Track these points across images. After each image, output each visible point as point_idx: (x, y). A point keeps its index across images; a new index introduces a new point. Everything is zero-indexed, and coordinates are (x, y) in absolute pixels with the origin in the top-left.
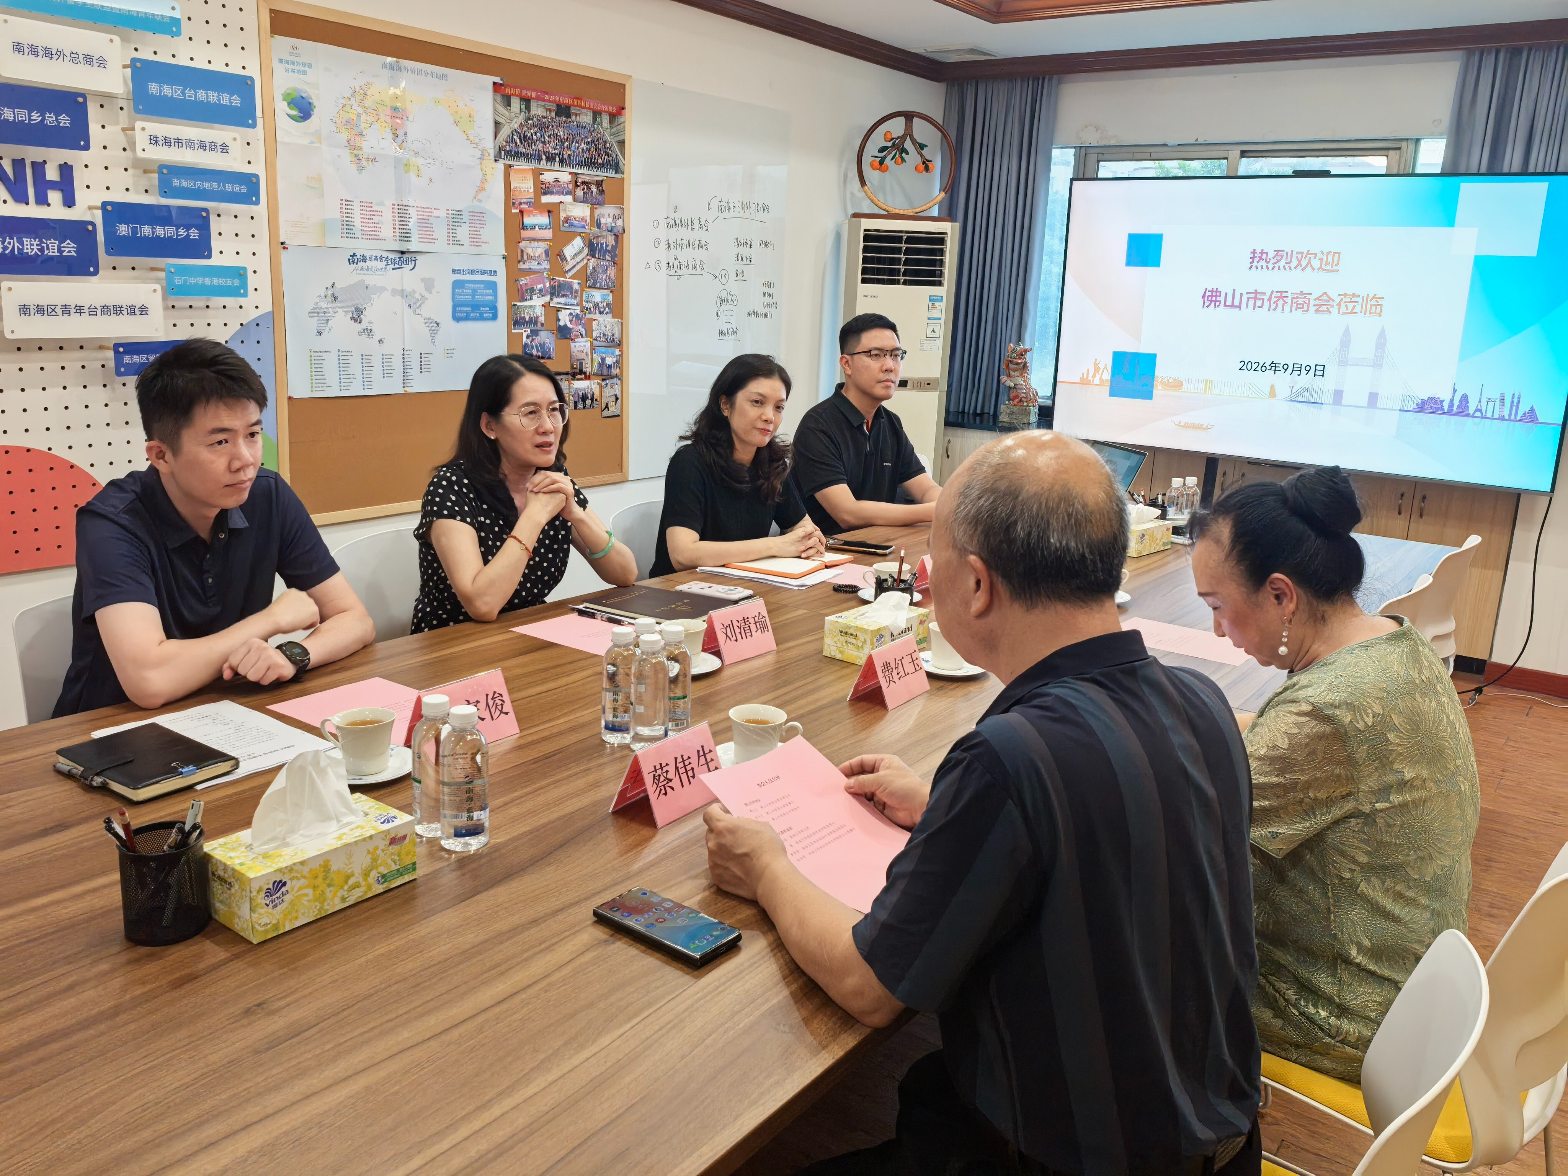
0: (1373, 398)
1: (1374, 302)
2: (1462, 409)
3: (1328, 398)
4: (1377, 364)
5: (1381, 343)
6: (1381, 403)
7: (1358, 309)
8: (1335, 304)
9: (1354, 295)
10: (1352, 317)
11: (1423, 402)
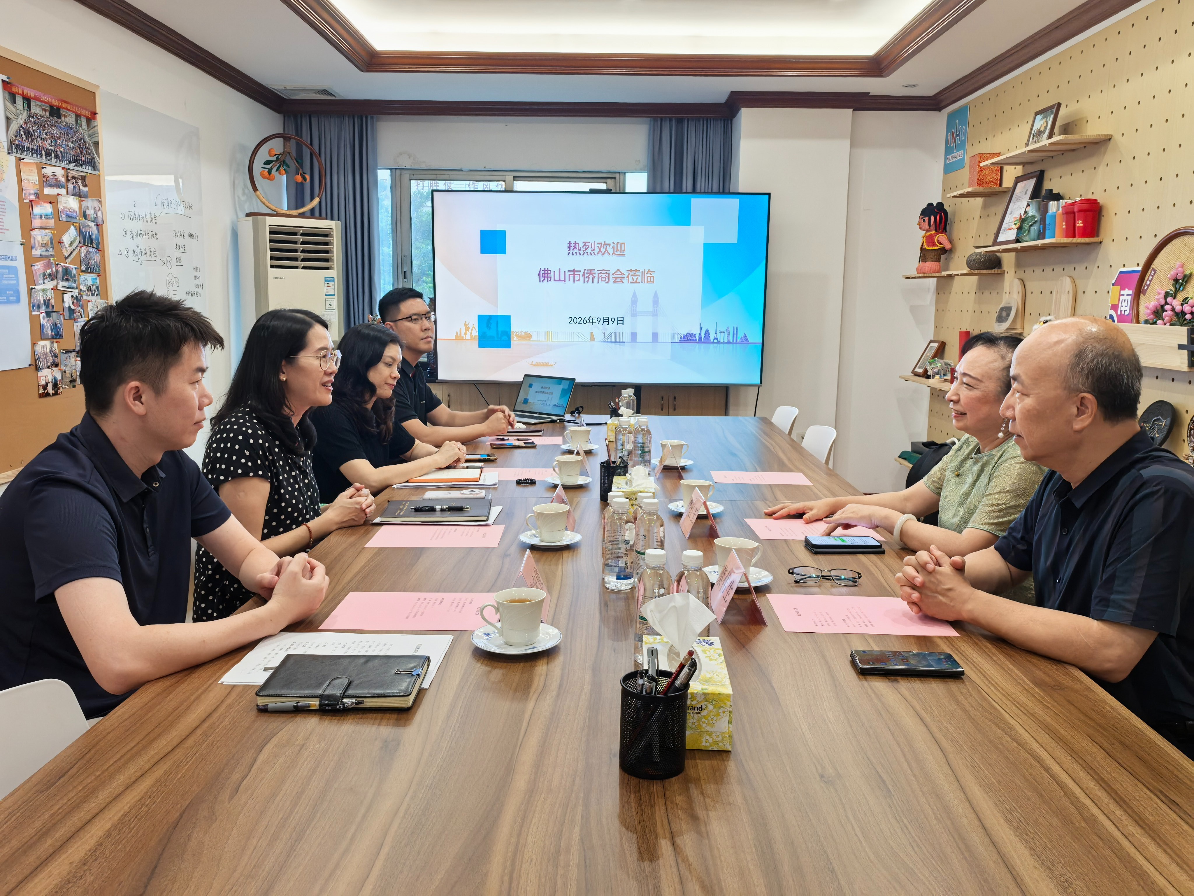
0: (655, 336)
1: (648, 275)
2: (706, 339)
3: (627, 338)
4: (655, 314)
5: (656, 302)
6: (660, 339)
7: (640, 280)
8: (626, 276)
9: (636, 271)
10: (636, 285)
11: (684, 336)
